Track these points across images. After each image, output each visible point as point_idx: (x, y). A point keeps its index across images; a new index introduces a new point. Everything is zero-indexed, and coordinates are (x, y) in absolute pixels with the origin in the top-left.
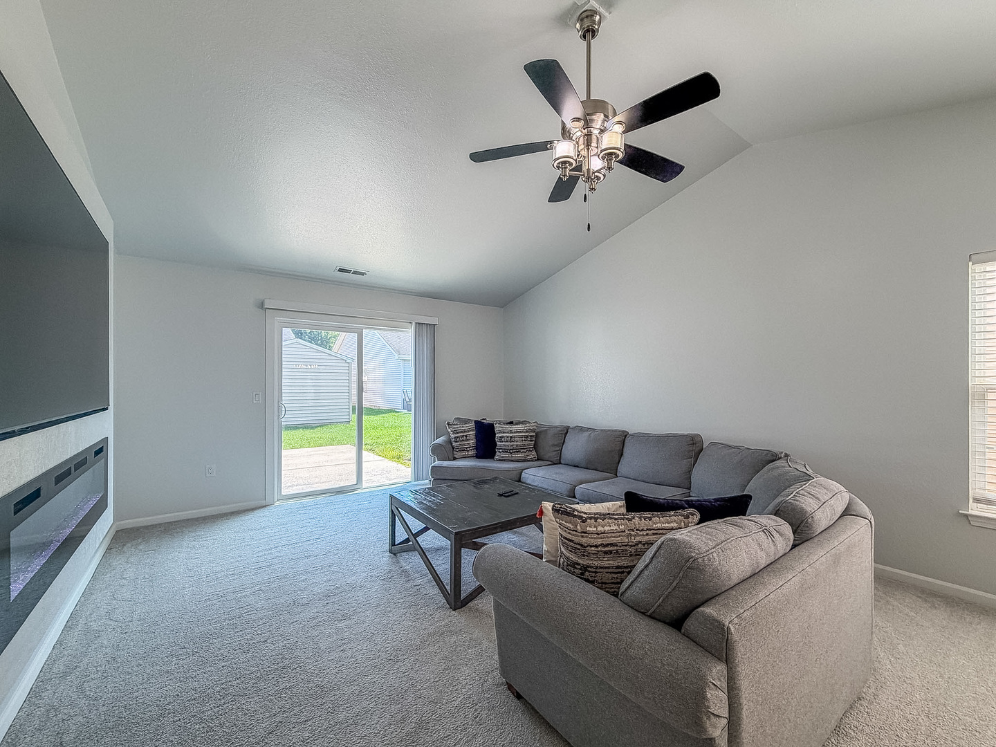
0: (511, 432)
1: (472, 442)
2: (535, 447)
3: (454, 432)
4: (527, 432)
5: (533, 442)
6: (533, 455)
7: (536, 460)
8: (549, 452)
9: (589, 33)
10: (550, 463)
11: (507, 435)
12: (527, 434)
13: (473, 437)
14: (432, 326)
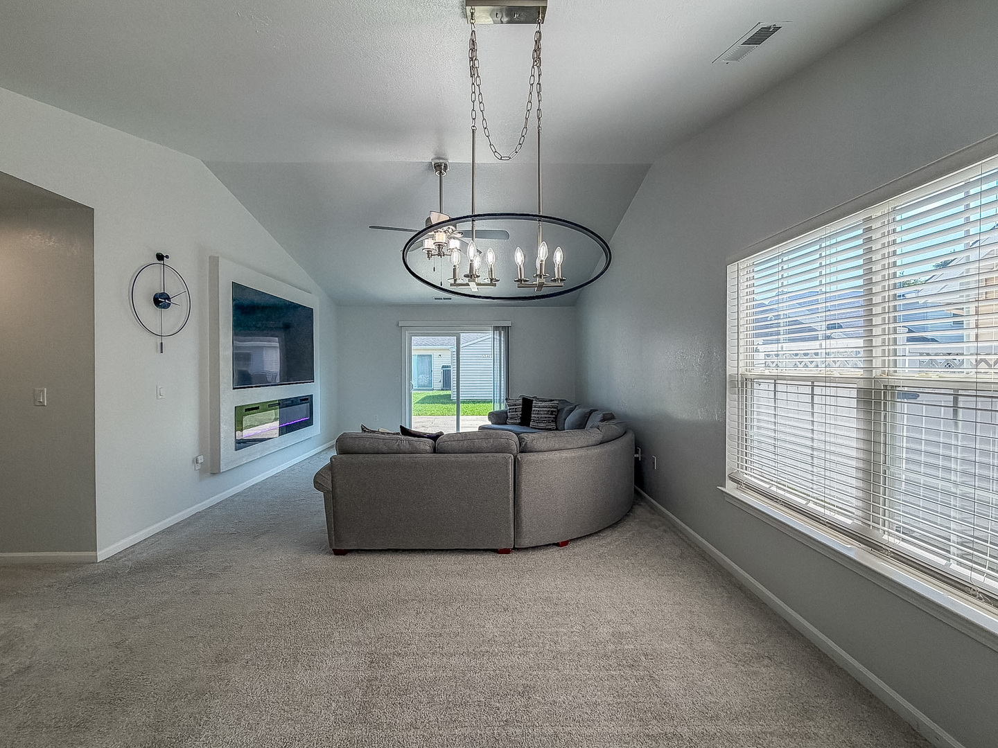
0: (540, 407)
1: (519, 413)
2: (556, 420)
3: (509, 405)
4: (550, 407)
5: (554, 416)
9: (441, 173)
11: (538, 409)
13: (520, 410)
14: (506, 329)
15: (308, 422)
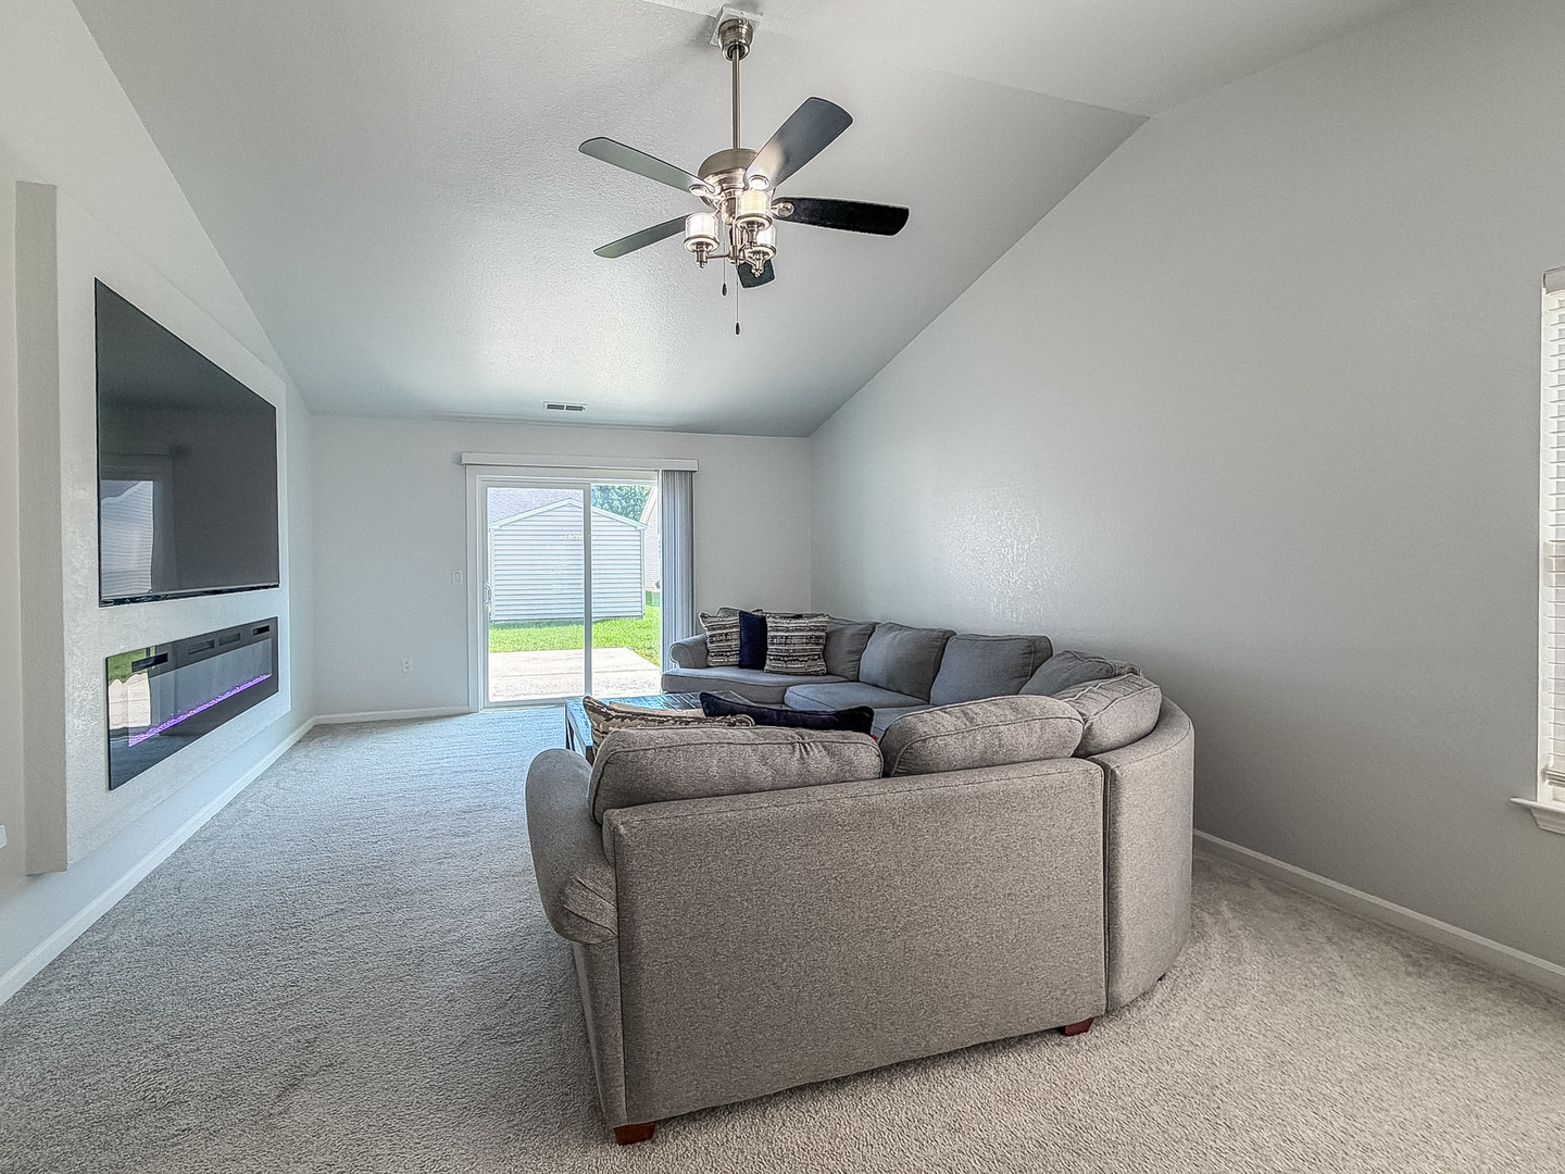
0: (787, 630)
1: (735, 643)
2: (825, 654)
3: (711, 628)
4: (811, 630)
5: (822, 647)
6: (820, 665)
7: (823, 674)
8: (842, 662)
9: (736, 50)
10: (842, 679)
11: (782, 634)
12: (810, 634)
13: (735, 636)
14: (689, 474)
15: (269, 687)
